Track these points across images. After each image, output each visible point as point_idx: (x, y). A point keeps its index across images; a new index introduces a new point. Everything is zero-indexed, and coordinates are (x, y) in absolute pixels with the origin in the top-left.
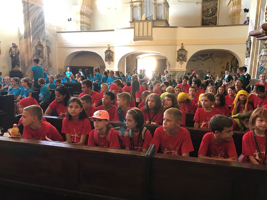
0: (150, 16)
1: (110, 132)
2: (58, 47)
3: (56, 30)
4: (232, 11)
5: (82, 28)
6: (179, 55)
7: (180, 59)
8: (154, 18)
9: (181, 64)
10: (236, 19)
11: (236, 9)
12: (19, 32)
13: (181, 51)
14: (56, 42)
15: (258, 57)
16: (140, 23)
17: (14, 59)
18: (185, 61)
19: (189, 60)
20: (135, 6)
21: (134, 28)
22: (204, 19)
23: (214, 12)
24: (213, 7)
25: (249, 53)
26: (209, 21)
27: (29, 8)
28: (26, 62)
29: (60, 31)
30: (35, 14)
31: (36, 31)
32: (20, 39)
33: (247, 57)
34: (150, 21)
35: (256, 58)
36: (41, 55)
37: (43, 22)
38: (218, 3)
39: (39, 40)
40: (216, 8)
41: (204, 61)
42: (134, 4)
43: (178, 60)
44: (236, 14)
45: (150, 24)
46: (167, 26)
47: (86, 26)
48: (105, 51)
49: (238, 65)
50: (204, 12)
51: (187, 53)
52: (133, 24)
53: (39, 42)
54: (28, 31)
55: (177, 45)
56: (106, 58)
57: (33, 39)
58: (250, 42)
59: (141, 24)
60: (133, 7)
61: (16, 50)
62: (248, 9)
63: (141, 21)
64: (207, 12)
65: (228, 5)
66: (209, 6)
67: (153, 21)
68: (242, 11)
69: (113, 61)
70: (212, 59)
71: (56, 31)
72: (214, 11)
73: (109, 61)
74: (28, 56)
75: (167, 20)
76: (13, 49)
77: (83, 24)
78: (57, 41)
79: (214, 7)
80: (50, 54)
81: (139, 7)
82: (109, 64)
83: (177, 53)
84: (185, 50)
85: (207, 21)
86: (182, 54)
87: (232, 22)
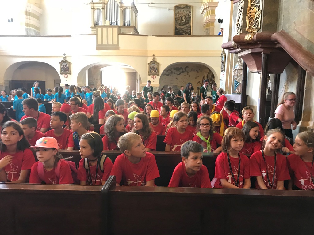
0: (116, 21)
1: (59, 164)
4: (206, 21)
5: (29, 31)
6: (150, 68)
7: (152, 72)
8: (120, 24)
9: (153, 78)
10: (210, 29)
11: (210, 18)
13: (153, 64)
15: (233, 70)
18: (158, 75)
19: (162, 74)
20: (96, 8)
21: (96, 34)
22: (178, 27)
23: (188, 21)
24: (186, 15)
25: (224, 66)
26: (183, 30)
33: (222, 71)
34: (115, 27)
35: (231, 72)
38: (191, 11)
40: (189, 16)
41: (179, 75)
42: (95, 5)
43: (150, 73)
44: (210, 24)
45: (116, 30)
46: (136, 34)
47: (34, 29)
48: (60, 62)
49: (214, 80)
50: (176, 19)
51: (159, 66)
52: (95, 29)
55: (148, 56)
56: (61, 70)
58: (224, 54)
59: (105, 30)
60: (94, 9)
62: (222, 20)
63: (105, 26)
64: (180, 20)
65: (202, 13)
66: (182, 14)
67: (119, 27)
68: (216, 21)
69: (70, 74)
70: (187, 73)
72: (187, 19)
73: (66, 74)
75: (136, 27)
77: (30, 27)
79: (188, 15)
81: (102, 10)
82: (65, 77)
83: (148, 66)
84: (157, 62)
85: (181, 30)
86: (154, 66)
87: (207, 32)
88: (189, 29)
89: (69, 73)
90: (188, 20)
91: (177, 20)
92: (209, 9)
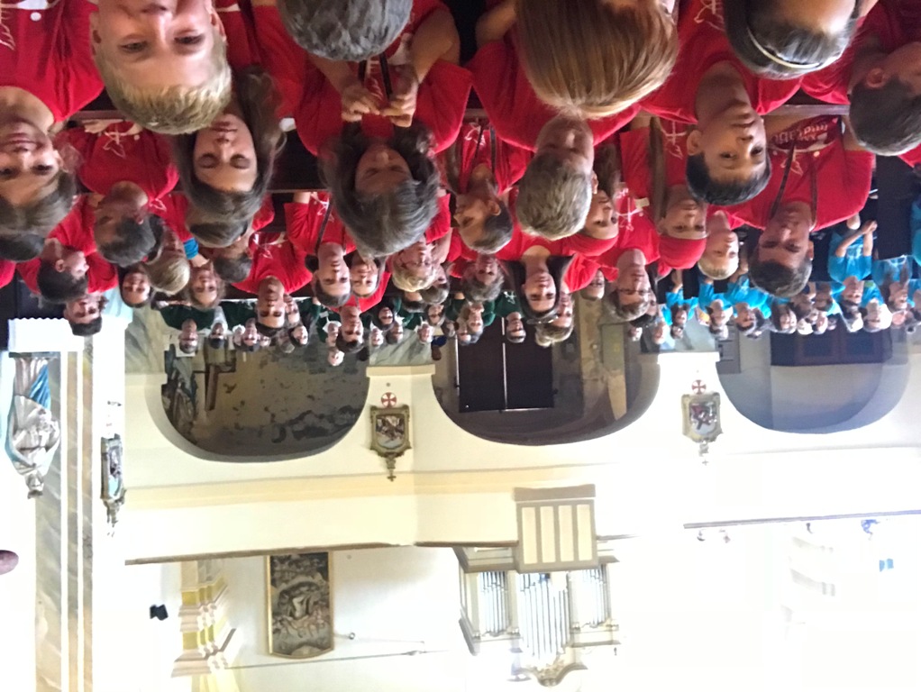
0: (532, 588)
4: (214, 607)
6: (402, 432)
7: (394, 418)
8: (516, 578)
9: (392, 397)
10: (197, 580)
11: (199, 619)
13: (393, 449)
16: (571, 559)
18: (373, 408)
19: (359, 413)
20: (600, 629)
22: (318, 577)
23: (284, 601)
25: (104, 455)
26: (299, 567)
33: (117, 437)
34: (533, 569)
38: (273, 637)
41: (305, 410)
42: (606, 637)
43: (402, 414)
44: (198, 599)
46: (464, 549)
48: (719, 437)
49: (168, 402)
50: (324, 603)
51: (369, 441)
55: (413, 472)
56: (716, 406)
59: (567, 556)
60: (608, 622)
62: (152, 616)
63: (568, 568)
65: (232, 632)
67: (516, 567)
68: (178, 611)
69: (685, 396)
70: (275, 420)
72: (285, 608)
73: (699, 394)
75: (462, 571)
81: (582, 623)
82: (702, 385)
83: (411, 440)
84: (380, 454)
85: (306, 567)
86: (388, 439)
87: (208, 568)
88: (277, 575)
89: (690, 401)
90: (283, 604)
91: (323, 600)
92: (206, 650)
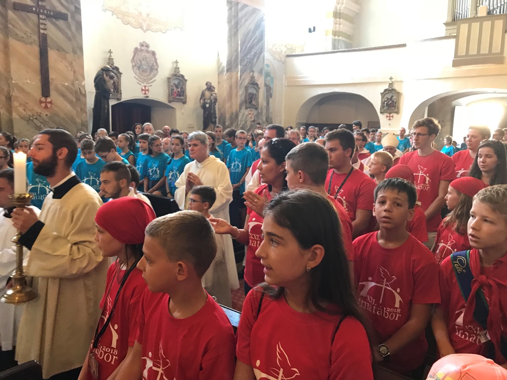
0: (499, 5)
2: (286, 85)
3: (285, 52)
5: (336, 44)
12: (218, 61)
14: (284, 76)
16: (473, 24)
17: (207, 113)
27: (237, 14)
28: (228, 116)
29: (292, 53)
30: (248, 23)
31: (249, 56)
32: (220, 73)
36: (254, 102)
37: (261, 38)
39: (253, 75)
45: (500, 24)
47: (344, 39)
52: (454, 27)
53: (253, 77)
54: (233, 58)
57: (242, 72)
59: (476, 26)
61: (212, 95)
63: (475, 19)
71: (285, 54)
74: (231, 106)
76: (207, 94)
77: (339, 36)
78: (285, 74)
80: (271, 100)
89: (395, 110)
